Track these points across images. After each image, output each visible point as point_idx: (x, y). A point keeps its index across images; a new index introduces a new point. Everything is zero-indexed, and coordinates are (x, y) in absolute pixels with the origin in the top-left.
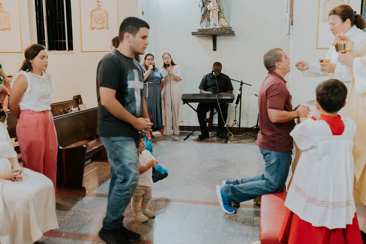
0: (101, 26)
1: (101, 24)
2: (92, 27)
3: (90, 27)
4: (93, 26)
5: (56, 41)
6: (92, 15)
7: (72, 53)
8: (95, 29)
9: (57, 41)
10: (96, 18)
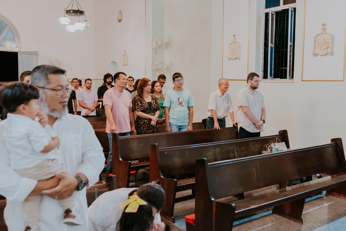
0: (325, 52)
1: (325, 50)
2: (314, 54)
3: (312, 54)
4: (316, 53)
5: (281, 68)
6: (316, 41)
7: (292, 81)
8: (318, 56)
9: (283, 68)
10: (321, 43)
